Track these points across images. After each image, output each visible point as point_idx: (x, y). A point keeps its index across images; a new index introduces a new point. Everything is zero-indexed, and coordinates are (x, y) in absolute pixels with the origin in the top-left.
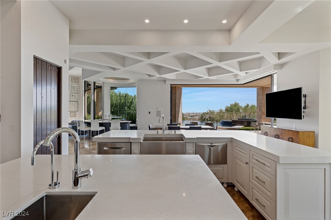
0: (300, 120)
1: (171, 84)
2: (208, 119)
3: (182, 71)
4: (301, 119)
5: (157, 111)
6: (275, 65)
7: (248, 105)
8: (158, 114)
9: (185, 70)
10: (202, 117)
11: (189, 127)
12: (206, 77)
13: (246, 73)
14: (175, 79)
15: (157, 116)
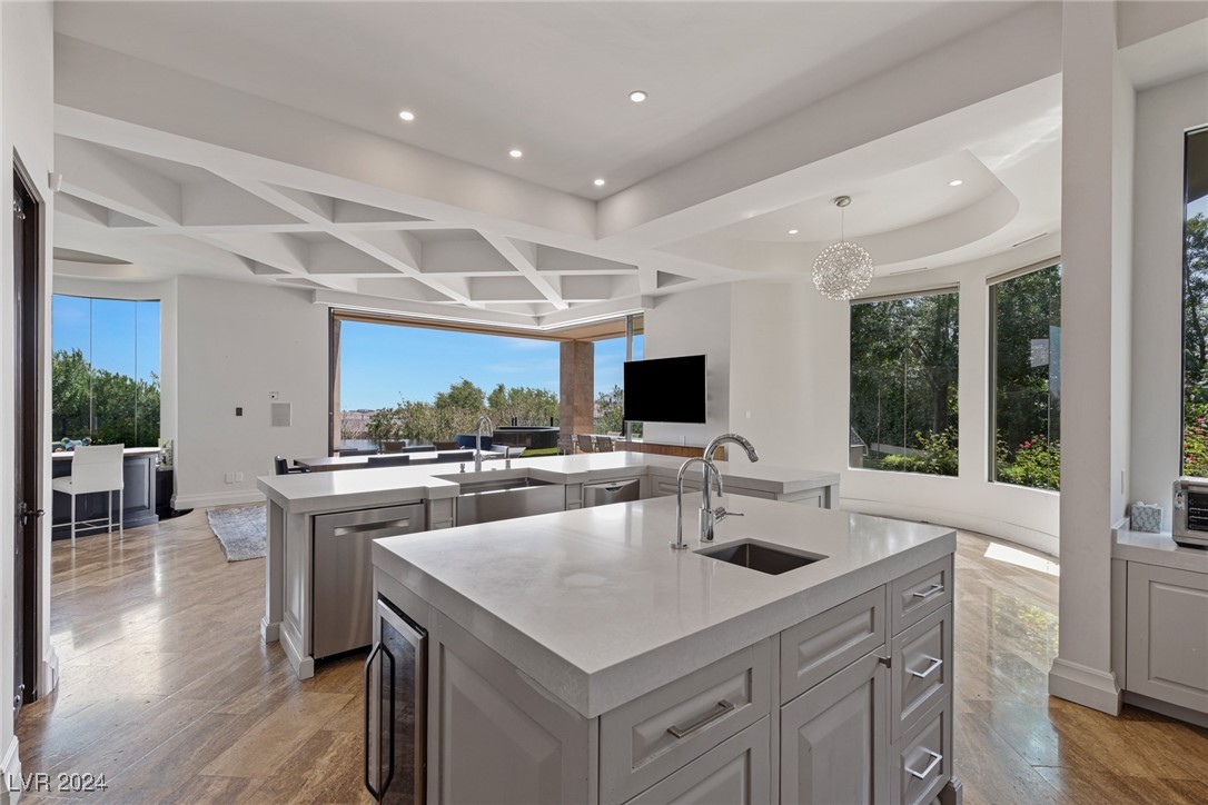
0: (702, 425)
1: (330, 308)
2: (401, 433)
3: (411, 272)
4: (703, 421)
5: (274, 405)
6: (644, 296)
7: (501, 388)
8: (280, 416)
9: (422, 271)
10: (377, 427)
11: (366, 461)
12: (462, 299)
13: (570, 305)
14: (355, 291)
15: (274, 425)
